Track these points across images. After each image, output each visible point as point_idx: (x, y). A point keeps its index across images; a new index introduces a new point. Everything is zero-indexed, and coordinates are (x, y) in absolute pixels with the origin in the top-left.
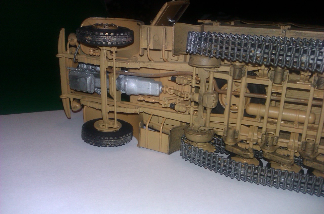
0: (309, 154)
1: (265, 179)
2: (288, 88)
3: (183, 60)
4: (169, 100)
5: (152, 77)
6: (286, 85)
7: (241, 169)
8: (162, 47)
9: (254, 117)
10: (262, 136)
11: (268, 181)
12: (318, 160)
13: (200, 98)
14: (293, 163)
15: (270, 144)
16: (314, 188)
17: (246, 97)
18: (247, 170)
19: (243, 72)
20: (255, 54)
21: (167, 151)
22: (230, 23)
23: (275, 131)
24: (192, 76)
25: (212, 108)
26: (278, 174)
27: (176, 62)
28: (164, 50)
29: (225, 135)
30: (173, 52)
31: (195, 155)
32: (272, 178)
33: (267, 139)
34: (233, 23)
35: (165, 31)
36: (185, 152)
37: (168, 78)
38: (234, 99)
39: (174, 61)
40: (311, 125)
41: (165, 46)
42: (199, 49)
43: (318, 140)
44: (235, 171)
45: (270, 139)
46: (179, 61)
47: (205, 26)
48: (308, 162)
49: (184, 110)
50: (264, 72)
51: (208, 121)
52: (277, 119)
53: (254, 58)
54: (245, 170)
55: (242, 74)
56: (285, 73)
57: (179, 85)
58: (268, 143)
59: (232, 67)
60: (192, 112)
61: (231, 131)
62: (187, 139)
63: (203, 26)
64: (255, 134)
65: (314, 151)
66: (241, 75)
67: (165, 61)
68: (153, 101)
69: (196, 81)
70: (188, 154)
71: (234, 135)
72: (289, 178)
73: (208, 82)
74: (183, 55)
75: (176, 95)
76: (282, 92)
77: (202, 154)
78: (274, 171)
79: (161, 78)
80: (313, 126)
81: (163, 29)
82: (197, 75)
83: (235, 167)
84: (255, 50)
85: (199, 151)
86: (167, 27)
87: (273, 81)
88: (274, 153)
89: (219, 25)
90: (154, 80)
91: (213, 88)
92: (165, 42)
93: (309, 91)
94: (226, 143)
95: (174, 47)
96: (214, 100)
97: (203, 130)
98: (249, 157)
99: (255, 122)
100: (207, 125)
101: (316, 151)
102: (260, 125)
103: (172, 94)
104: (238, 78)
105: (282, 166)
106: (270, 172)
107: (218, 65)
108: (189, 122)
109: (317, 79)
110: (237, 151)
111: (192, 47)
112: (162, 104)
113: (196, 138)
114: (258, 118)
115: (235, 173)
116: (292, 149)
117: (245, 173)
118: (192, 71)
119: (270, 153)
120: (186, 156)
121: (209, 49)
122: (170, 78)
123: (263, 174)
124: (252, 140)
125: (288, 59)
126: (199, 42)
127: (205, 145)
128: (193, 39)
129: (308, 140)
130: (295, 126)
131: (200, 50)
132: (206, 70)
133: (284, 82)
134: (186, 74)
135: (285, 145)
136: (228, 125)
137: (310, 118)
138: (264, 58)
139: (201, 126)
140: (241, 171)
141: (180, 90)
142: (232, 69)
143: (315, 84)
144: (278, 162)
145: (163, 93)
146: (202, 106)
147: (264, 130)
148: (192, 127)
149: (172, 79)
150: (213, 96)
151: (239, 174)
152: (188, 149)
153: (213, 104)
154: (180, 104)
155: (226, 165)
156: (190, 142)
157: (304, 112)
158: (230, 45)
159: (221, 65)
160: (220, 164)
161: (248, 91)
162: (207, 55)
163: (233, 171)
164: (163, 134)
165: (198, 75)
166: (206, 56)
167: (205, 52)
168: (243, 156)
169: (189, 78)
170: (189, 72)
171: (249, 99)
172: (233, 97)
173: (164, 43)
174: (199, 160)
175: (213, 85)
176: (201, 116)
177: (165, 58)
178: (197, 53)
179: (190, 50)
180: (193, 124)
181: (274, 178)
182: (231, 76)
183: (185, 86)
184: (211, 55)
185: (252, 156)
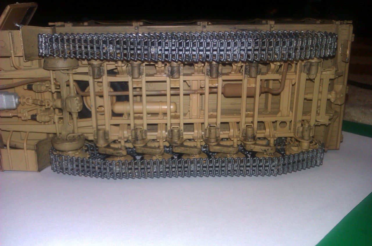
0: (176, 140)
1: (139, 172)
2: (147, 82)
3: (37, 66)
4: (28, 111)
5: (5, 88)
6: (144, 79)
7: (116, 167)
8: (11, 53)
9: (121, 115)
10: (132, 132)
11: (143, 173)
12: (185, 145)
13: (63, 104)
14: (163, 152)
15: (140, 138)
16: (184, 170)
17: (111, 96)
18: (122, 167)
19: (101, 70)
20: (108, 50)
21: (36, 168)
22: (83, 23)
23: (142, 125)
24: (50, 81)
25: (77, 111)
26: (151, 164)
27: (30, 68)
28: (13, 56)
29: (96, 138)
30: (24, 57)
31: (67, 165)
32: (146, 169)
33: (136, 134)
34: (86, 24)
35: (12, 35)
36: (56, 165)
37: (24, 87)
38: (99, 100)
39: (27, 68)
40: (173, 114)
41: (14, 51)
42: (51, 51)
43: (182, 126)
44: (110, 171)
45: (139, 133)
46: (33, 67)
47: (57, 28)
48: (176, 148)
49: (47, 119)
50: (122, 68)
51: (76, 127)
52: (142, 113)
53: (108, 55)
54: (119, 168)
55: (101, 72)
56: (142, 67)
57: (37, 92)
58: (137, 138)
59: (89, 67)
60: (56, 120)
61: (101, 133)
62: (56, 150)
63: (55, 28)
64: (125, 132)
65: (180, 137)
66: (101, 74)
67: (17, 69)
68: (11, 115)
69: (55, 86)
70: (59, 166)
71: (105, 136)
72: (161, 166)
73: (68, 85)
74: (37, 60)
75: (35, 104)
76: (142, 86)
77: (74, 161)
78: (146, 162)
79: (16, 88)
80: (175, 115)
81: (9, 34)
82: (55, 79)
83: (110, 167)
84: (107, 47)
85: (70, 160)
86: (12, 31)
87: (131, 76)
88: (145, 146)
89: (71, 26)
90: (8, 92)
91: (74, 91)
92: (14, 48)
93: (165, 81)
94: (98, 145)
95: (25, 52)
96: (78, 103)
97: (72, 137)
98: (122, 155)
99: (123, 119)
100: (76, 131)
101: (181, 137)
102: (128, 122)
103: (31, 104)
104: (98, 77)
105: (154, 157)
106: (143, 164)
107: (75, 66)
108: (55, 132)
109: (170, 69)
110: (110, 151)
111: (44, 49)
112: (21, 117)
113: (66, 146)
114: (125, 116)
115: (110, 173)
116: (160, 139)
117: (119, 170)
118: (49, 76)
119: (141, 147)
120: (58, 168)
121: (62, 49)
122: (26, 87)
123: (137, 168)
124: (123, 138)
125: (139, 52)
126: (50, 43)
127: (76, 152)
128: (44, 41)
129: (173, 128)
130: (160, 117)
131: (53, 52)
132: (64, 73)
133: (142, 76)
134: (43, 80)
135: (155, 138)
136: (97, 127)
137: (172, 107)
138: (117, 54)
139: (69, 133)
140: (116, 169)
141: (40, 99)
142: (91, 69)
143: (170, 74)
144: (149, 153)
145: (20, 105)
146: (66, 112)
147: (132, 126)
148: (60, 136)
149: (28, 87)
150: (75, 99)
151: (114, 173)
152: (58, 160)
153: (78, 108)
154: (42, 114)
155: (100, 167)
156: (60, 153)
157: (165, 103)
158: (83, 43)
159: (78, 66)
160: (94, 168)
161: (112, 90)
162: (61, 56)
163: (108, 172)
164: (28, 151)
165: (57, 79)
166: (60, 58)
167: (58, 53)
168: (116, 155)
169: (48, 84)
170: (46, 77)
171: (115, 98)
172: (98, 98)
173: (12, 49)
174: (72, 169)
175: (75, 88)
176: (67, 122)
177: (16, 65)
178: (50, 55)
179: (42, 53)
180: (60, 133)
181: (148, 168)
182: (90, 76)
183: (44, 93)
184: (65, 55)
185: (124, 153)
